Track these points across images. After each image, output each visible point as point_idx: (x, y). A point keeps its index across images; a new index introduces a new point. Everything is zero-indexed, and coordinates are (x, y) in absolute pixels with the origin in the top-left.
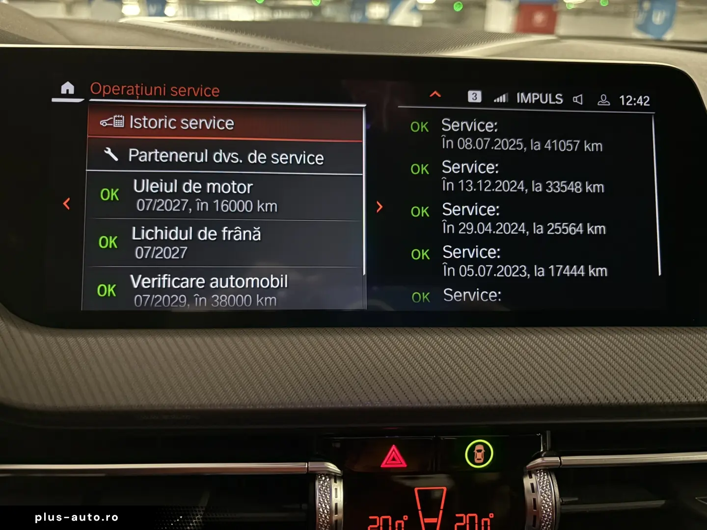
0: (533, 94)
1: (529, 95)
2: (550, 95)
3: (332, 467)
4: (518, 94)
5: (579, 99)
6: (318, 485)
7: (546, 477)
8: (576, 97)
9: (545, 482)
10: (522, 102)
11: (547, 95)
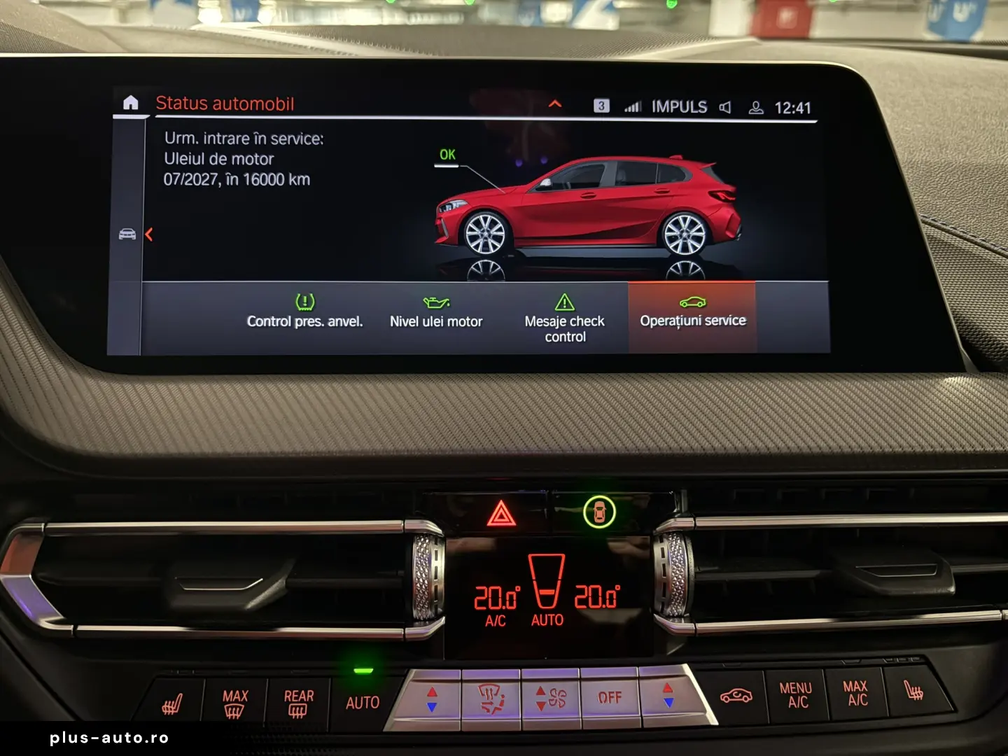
0: (672, 102)
1: (667, 102)
2: (692, 103)
3: (433, 527)
4: (654, 102)
5: (727, 107)
6: (415, 548)
7: (679, 541)
8: (723, 105)
9: (677, 547)
10: (658, 111)
11: (688, 102)
